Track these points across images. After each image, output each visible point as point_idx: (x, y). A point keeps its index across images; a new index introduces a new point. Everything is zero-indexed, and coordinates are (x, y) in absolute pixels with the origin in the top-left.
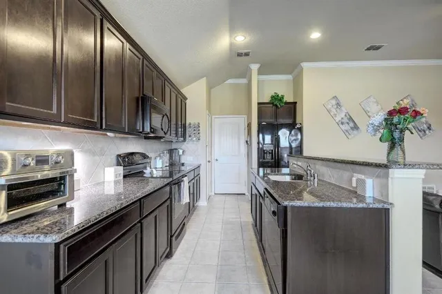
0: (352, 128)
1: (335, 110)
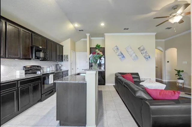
0: (122, 57)
1: (116, 51)
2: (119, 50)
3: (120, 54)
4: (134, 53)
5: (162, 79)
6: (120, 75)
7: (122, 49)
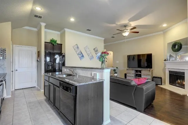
0: (82, 56)
2: (79, 49)
3: (80, 53)
4: (91, 53)
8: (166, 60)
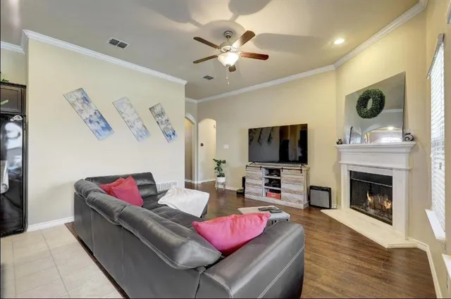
0: (103, 128)
1: (80, 105)
2: (91, 104)
3: (95, 118)
4: (139, 119)
5: (191, 179)
6: (94, 186)
7: (100, 102)
8: (343, 140)
